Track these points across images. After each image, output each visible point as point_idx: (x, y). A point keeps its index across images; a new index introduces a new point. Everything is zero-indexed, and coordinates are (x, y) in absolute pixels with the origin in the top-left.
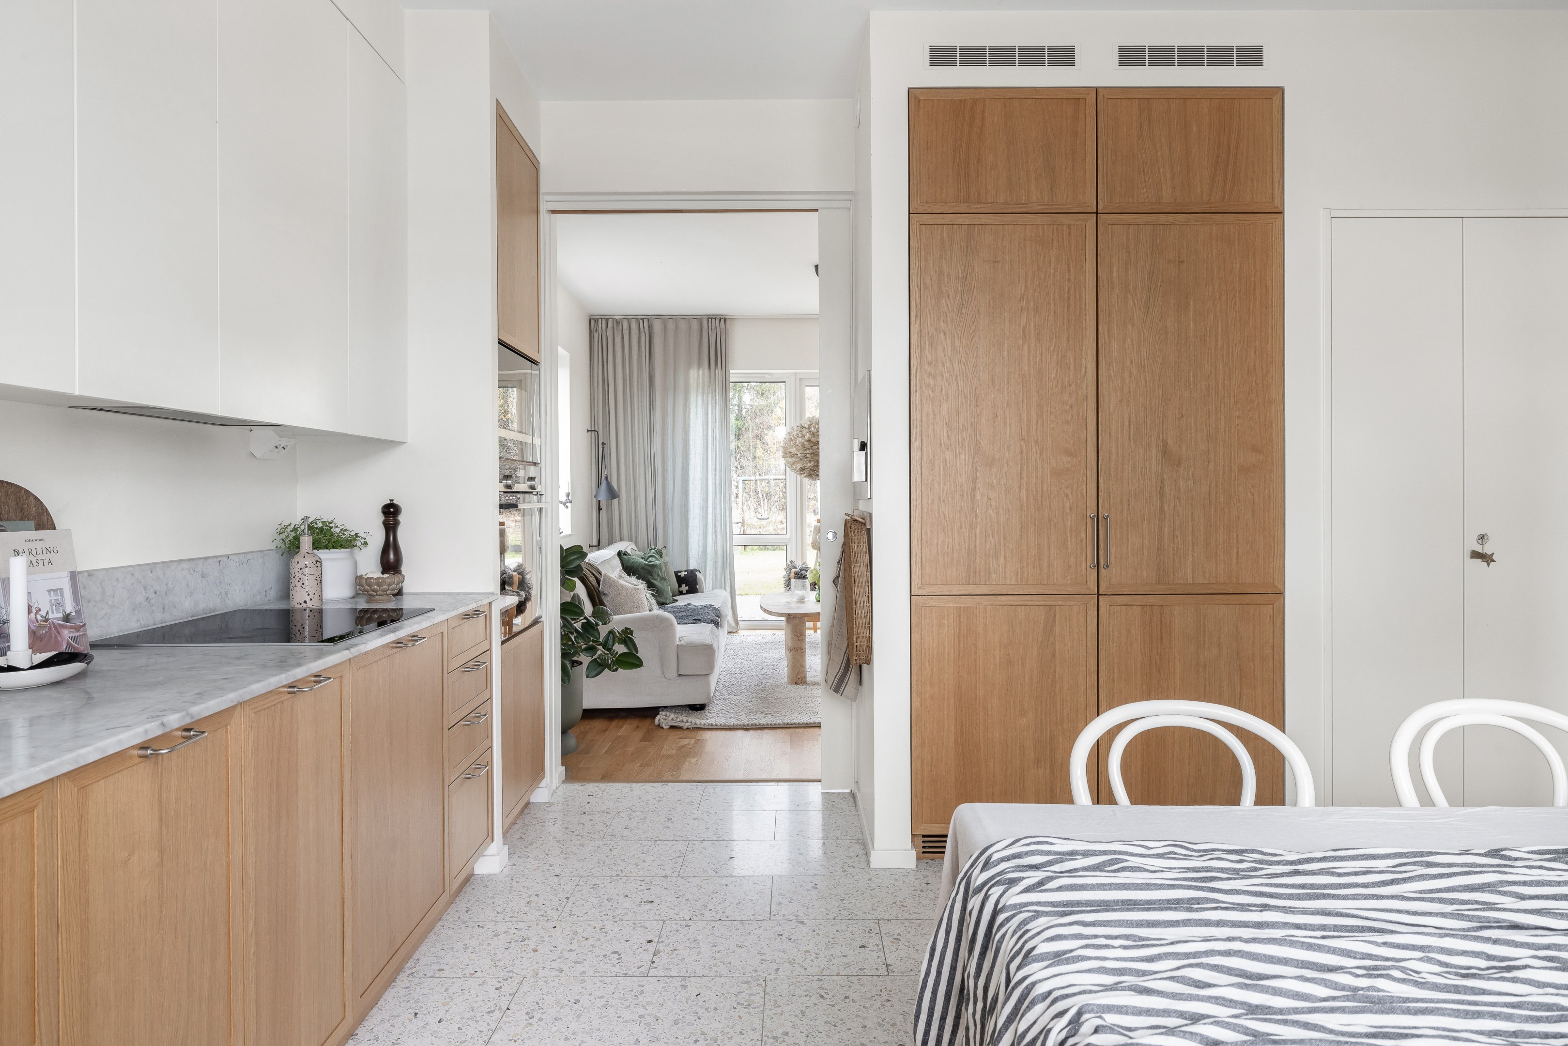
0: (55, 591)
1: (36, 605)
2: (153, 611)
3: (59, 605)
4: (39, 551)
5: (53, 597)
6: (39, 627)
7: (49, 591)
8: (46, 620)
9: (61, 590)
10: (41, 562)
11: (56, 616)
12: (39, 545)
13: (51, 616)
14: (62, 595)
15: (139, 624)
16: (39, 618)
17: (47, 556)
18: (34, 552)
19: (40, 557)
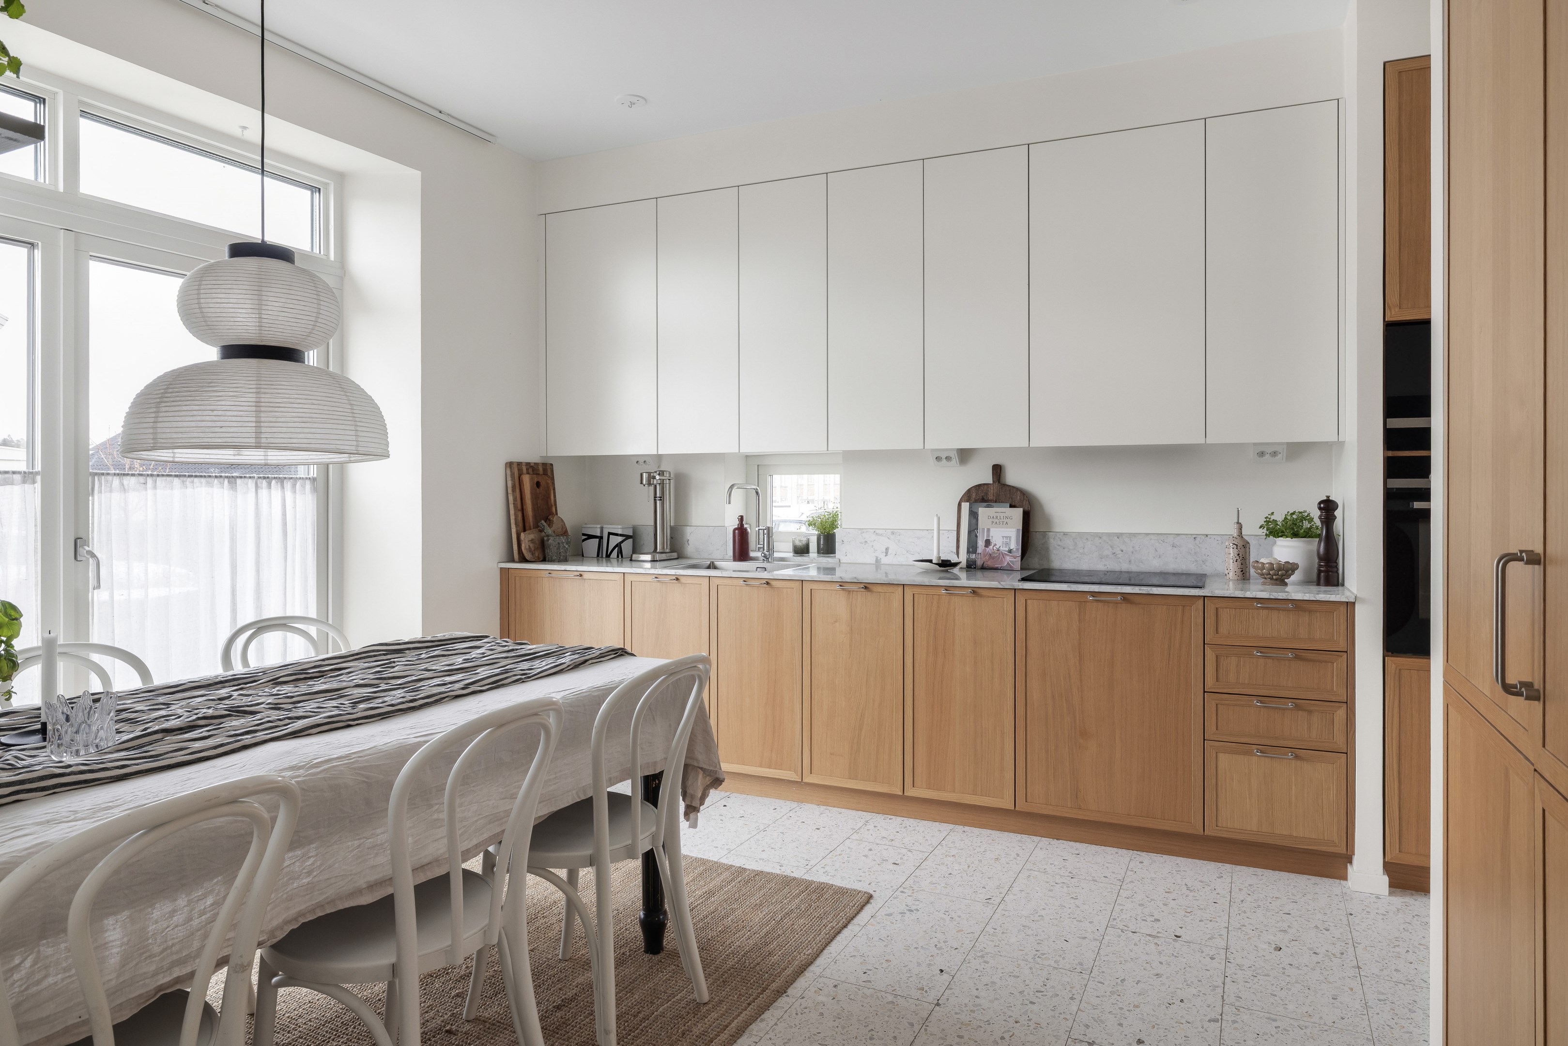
0: (1007, 537)
1: (995, 542)
2: (1120, 562)
3: (1007, 544)
4: (1002, 518)
5: (1005, 540)
6: (994, 553)
7: (1003, 537)
8: (998, 550)
9: (1010, 537)
10: (1001, 523)
11: (1004, 549)
12: (1002, 515)
13: (1001, 548)
14: (1010, 540)
15: (1106, 567)
16: (995, 548)
17: (1005, 521)
18: (999, 518)
19: (1002, 520)
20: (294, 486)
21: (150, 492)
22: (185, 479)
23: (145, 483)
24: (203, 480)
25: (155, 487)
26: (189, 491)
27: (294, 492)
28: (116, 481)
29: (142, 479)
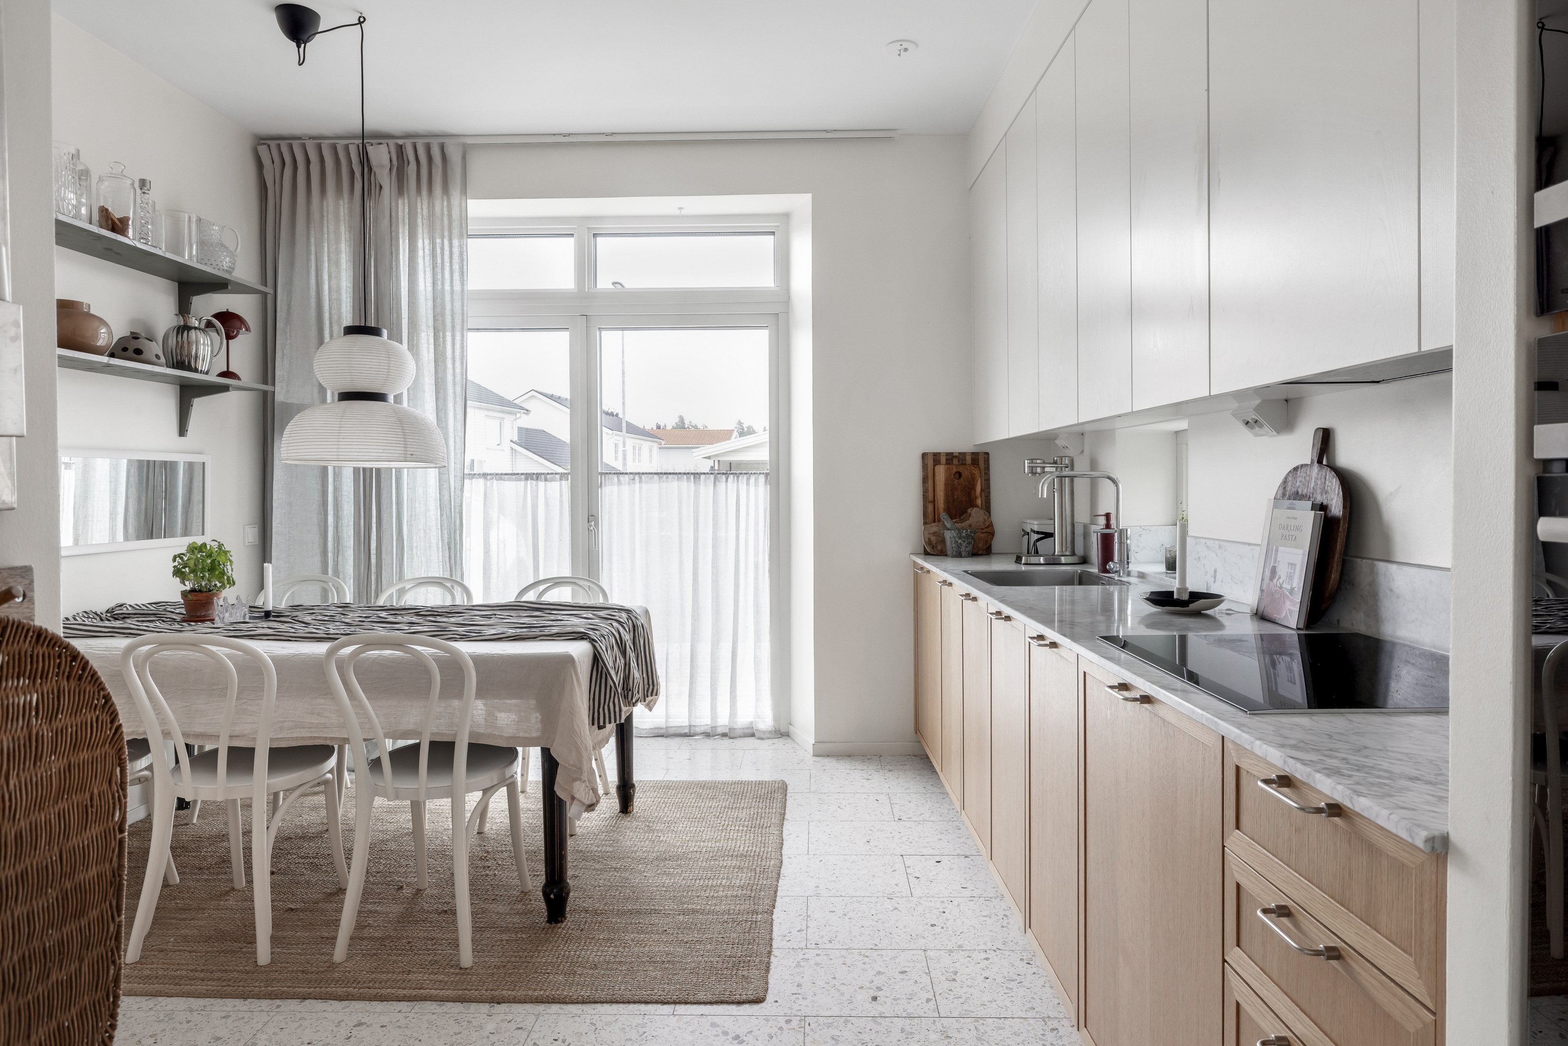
1: (1279, 573)
4: (1292, 528)
6: (1276, 591)
8: (1281, 587)
10: (1290, 538)
11: (1287, 586)
12: (1293, 523)
13: (1284, 585)
14: (1295, 570)
16: (1278, 584)
17: (1294, 533)
18: (1289, 527)
19: (1292, 532)
20: (748, 479)
21: (637, 485)
22: (661, 476)
23: (634, 479)
24: (676, 476)
25: (640, 481)
26: (664, 485)
27: (748, 484)
28: (615, 477)
29: (632, 476)
